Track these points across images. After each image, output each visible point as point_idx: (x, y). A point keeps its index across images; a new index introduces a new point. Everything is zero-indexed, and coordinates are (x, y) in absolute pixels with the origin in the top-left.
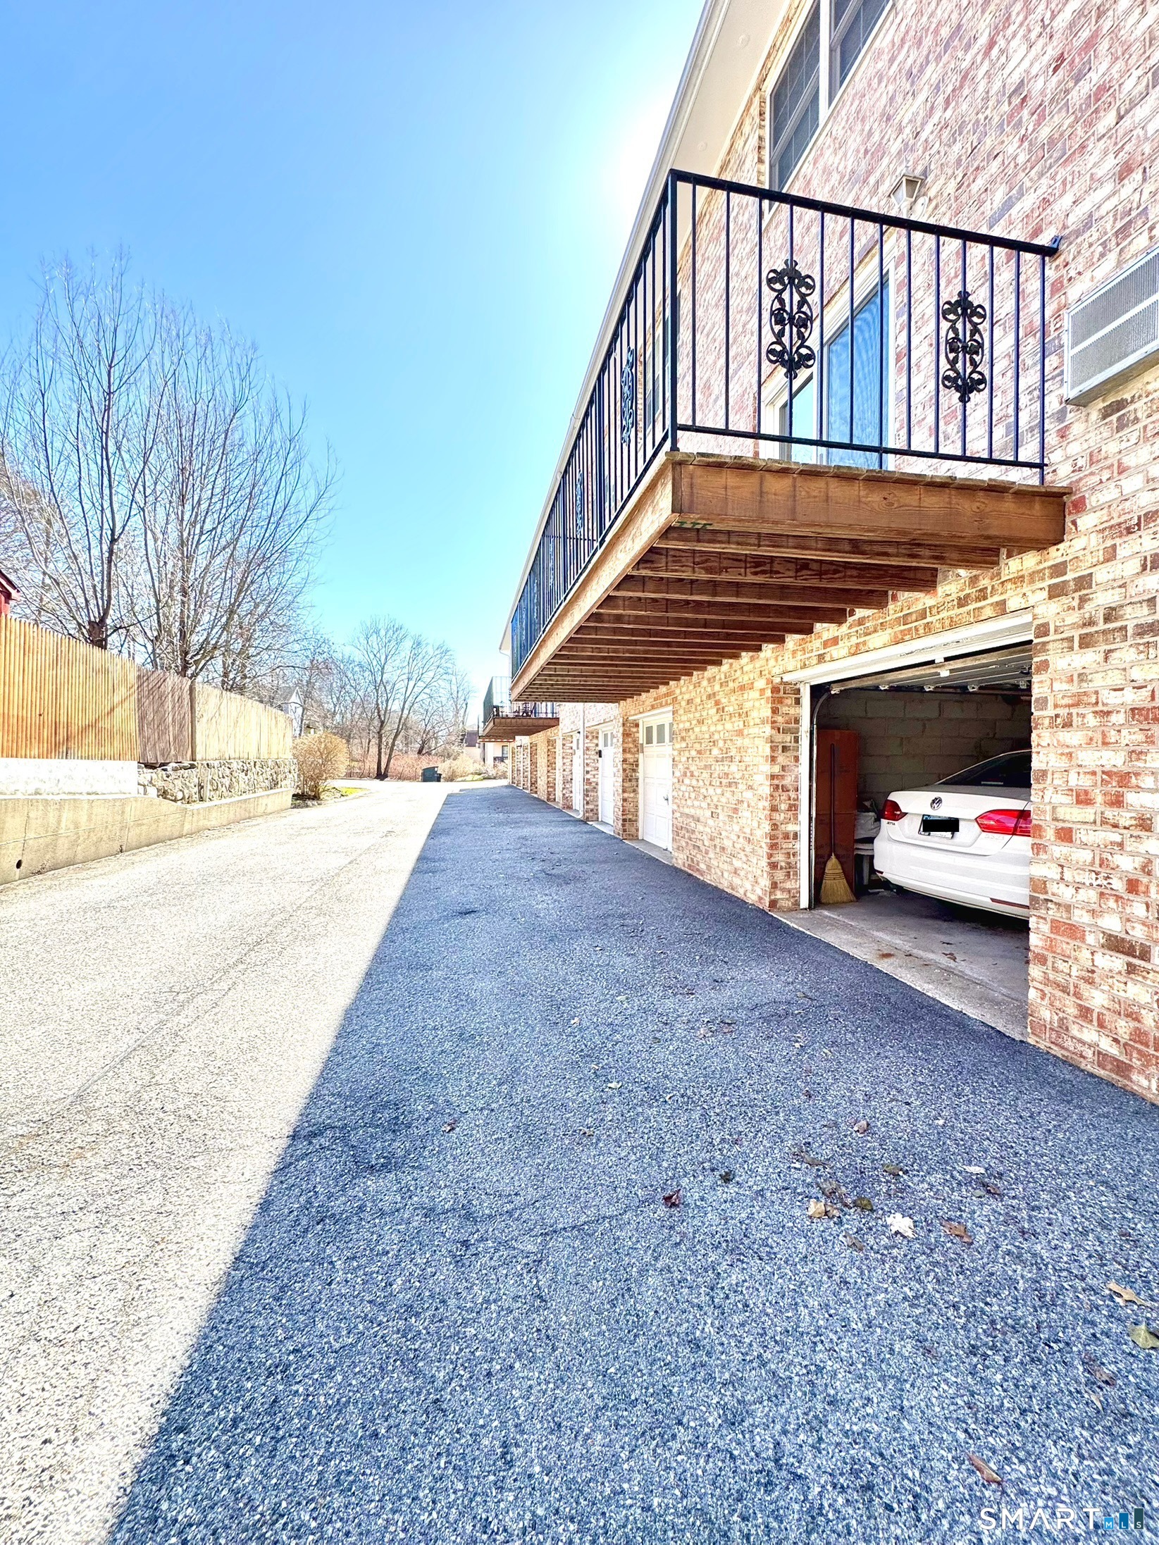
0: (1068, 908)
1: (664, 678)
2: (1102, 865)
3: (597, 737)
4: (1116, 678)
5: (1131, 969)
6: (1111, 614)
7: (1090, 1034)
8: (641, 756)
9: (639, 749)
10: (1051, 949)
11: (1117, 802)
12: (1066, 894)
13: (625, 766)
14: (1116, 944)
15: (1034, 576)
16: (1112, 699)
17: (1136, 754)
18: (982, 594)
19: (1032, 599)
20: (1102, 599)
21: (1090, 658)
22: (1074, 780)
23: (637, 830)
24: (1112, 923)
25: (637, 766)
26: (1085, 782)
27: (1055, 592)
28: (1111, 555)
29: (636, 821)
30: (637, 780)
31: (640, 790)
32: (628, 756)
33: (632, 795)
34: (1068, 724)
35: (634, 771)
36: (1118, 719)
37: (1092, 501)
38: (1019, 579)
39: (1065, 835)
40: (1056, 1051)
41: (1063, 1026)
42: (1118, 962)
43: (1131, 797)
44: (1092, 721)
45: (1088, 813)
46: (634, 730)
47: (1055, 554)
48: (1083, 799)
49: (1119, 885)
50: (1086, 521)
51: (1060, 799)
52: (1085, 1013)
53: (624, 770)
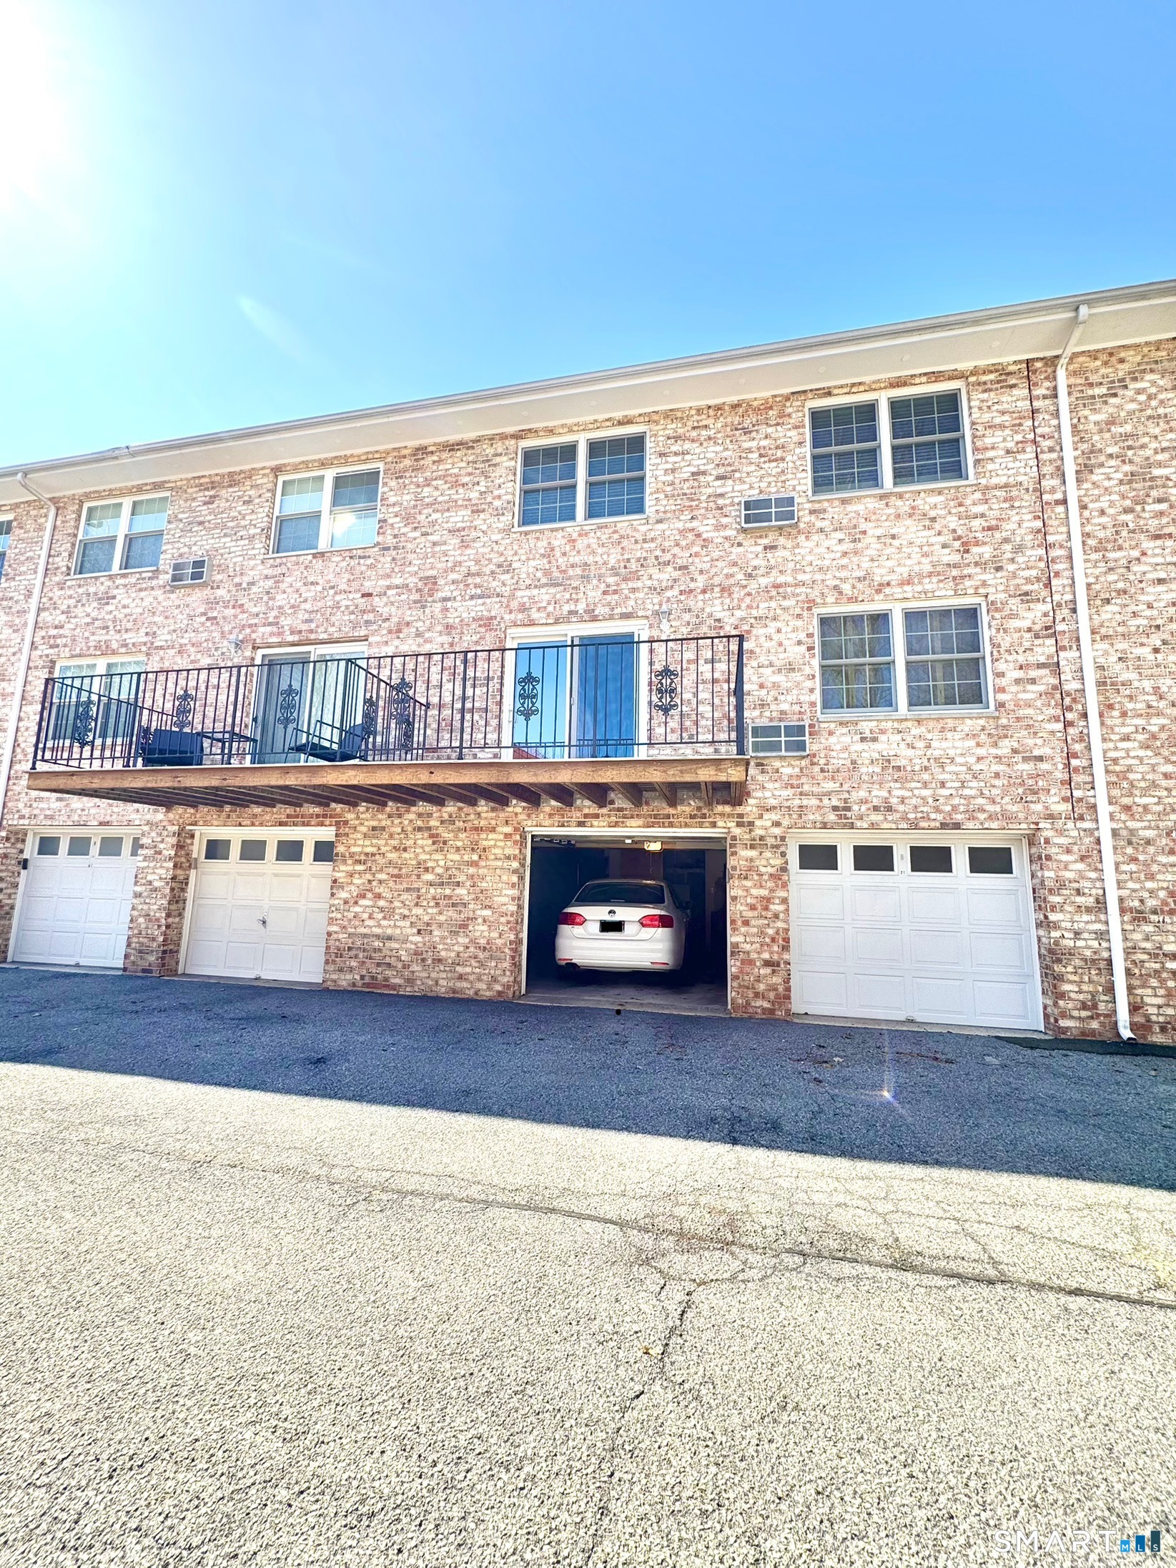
0: (748, 953)
1: (298, 798)
2: (762, 933)
3: (23, 841)
4: (763, 862)
5: (774, 972)
6: (762, 838)
7: (759, 1003)
8: (193, 873)
9: (192, 864)
10: (741, 972)
11: (766, 909)
12: (747, 947)
13: (174, 885)
14: (767, 963)
15: (729, 815)
16: (763, 870)
17: (772, 891)
18: (704, 816)
19: (729, 825)
20: (759, 832)
21: (753, 853)
22: (749, 900)
23: (177, 963)
24: (766, 956)
25: (187, 884)
26: (754, 901)
27: (739, 825)
28: (761, 817)
29: (177, 951)
30: (185, 901)
31: (188, 914)
32: (179, 872)
33: (177, 920)
34: (746, 878)
35: (183, 890)
36: (766, 877)
37: (754, 794)
38: (722, 815)
39: (746, 923)
40: (745, 1015)
41: (748, 1003)
42: (768, 970)
43: (772, 907)
44: (756, 877)
45: (755, 913)
46: (189, 841)
47: (739, 810)
48: (753, 908)
49: (767, 940)
50: (751, 801)
51: (742, 908)
52: (757, 995)
53: (172, 889)
